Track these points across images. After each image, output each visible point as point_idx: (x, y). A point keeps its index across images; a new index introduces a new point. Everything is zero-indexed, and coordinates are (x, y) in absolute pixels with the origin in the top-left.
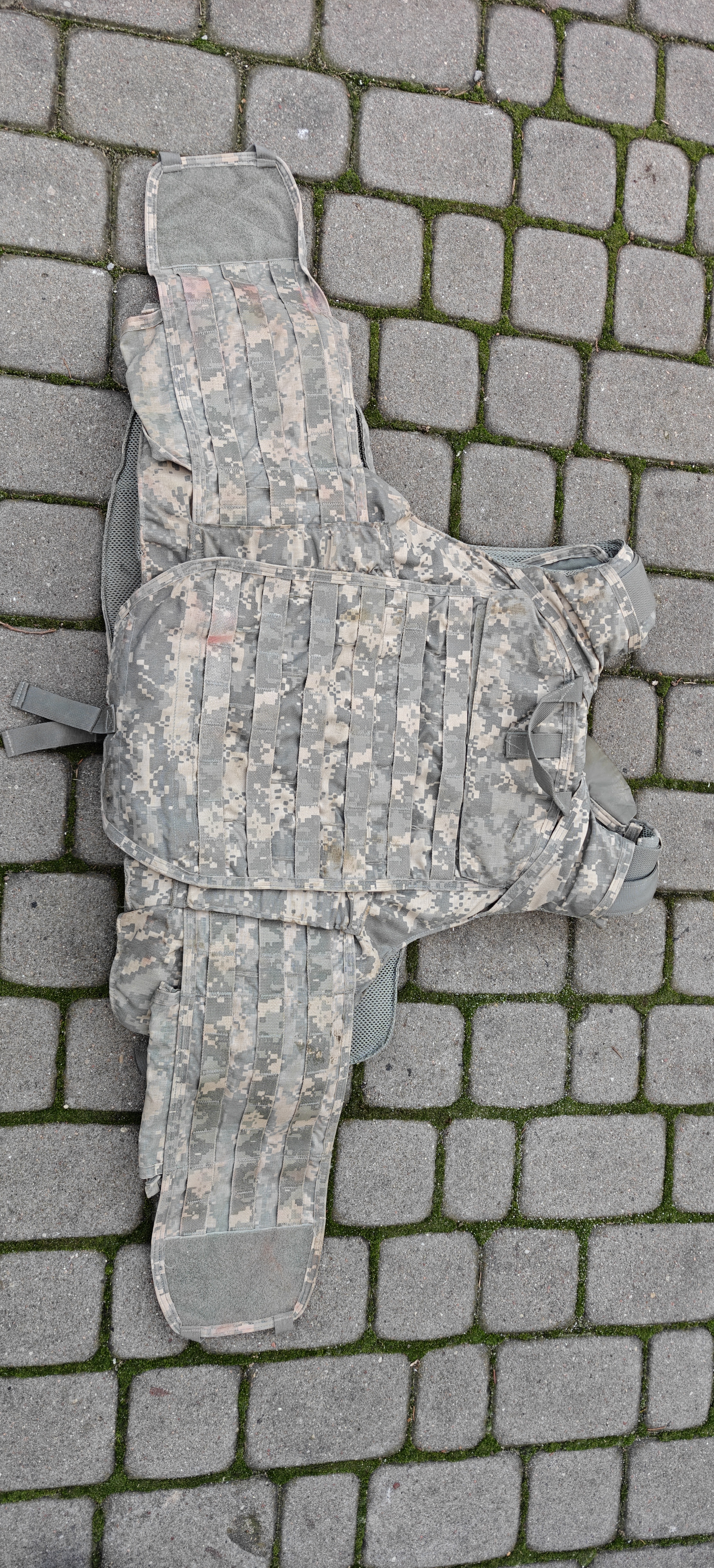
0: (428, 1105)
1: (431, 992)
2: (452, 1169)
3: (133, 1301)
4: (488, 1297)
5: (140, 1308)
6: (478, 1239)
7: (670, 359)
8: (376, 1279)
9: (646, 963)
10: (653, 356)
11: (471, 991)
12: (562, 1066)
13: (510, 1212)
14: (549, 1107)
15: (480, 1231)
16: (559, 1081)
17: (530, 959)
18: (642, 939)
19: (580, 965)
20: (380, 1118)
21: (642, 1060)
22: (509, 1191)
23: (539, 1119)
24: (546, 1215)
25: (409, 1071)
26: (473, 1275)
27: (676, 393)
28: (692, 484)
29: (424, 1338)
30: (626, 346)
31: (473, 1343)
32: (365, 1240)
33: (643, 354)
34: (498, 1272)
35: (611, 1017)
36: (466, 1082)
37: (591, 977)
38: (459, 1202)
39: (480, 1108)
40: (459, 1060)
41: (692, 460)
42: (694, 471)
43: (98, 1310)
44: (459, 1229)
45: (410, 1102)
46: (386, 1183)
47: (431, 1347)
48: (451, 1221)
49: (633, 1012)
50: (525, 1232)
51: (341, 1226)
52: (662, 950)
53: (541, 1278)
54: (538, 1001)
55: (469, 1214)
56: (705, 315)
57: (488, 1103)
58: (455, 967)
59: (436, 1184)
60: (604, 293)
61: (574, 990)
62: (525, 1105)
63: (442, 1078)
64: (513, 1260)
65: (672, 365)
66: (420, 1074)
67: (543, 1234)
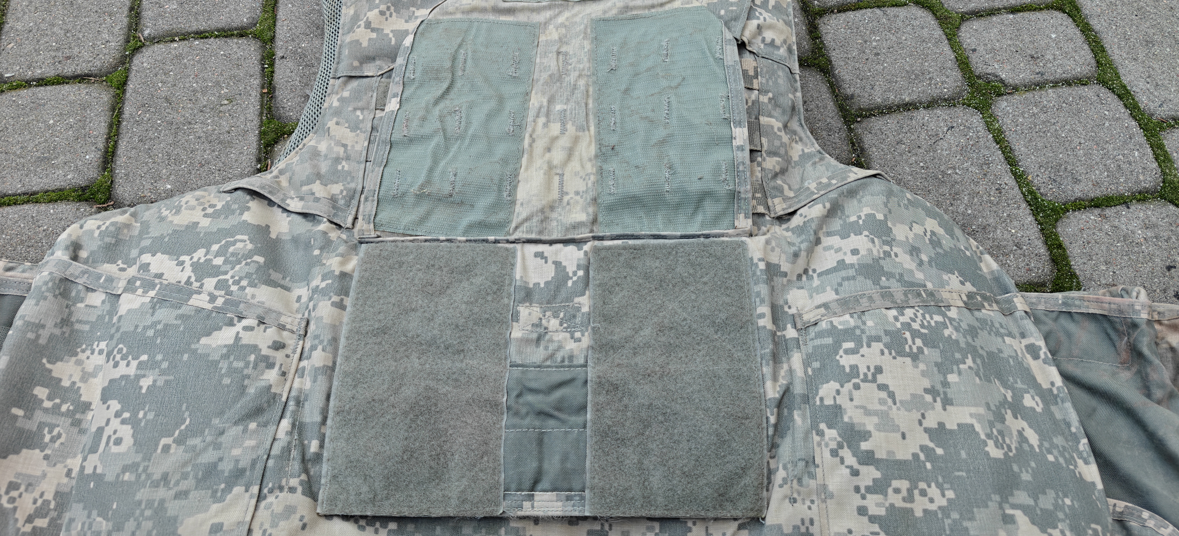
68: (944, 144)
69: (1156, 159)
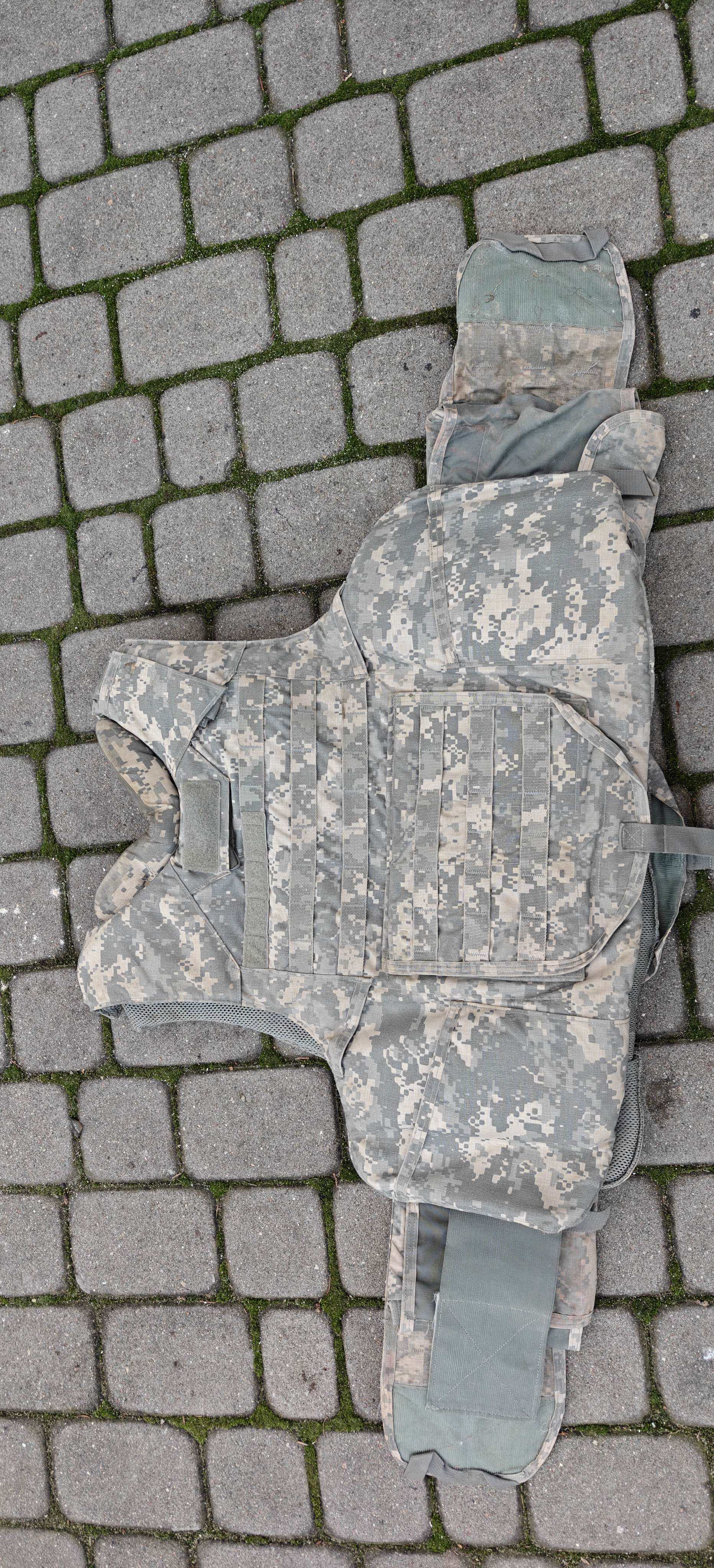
0: (380, 338)
1: (396, 455)
2: (342, 279)
3: (660, 68)
4: (283, 159)
5: (651, 63)
6: (303, 215)
7: (252, 1181)
8: (403, 148)
9: (172, 535)
10: (272, 1179)
11: (354, 464)
12: (244, 411)
13: (273, 250)
14: (250, 366)
15: (302, 223)
16: (245, 394)
17: (296, 511)
18: (181, 560)
19: (242, 517)
20: (429, 313)
21: (160, 436)
22: (278, 270)
23: (259, 351)
24: (235, 255)
25: (406, 368)
26: (301, 178)
27: (241, 1145)
28: (206, 1050)
29: (343, 103)
30: (303, 1185)
31: (290, 111)
32: (422, 185)
33: (283, 1180)
34: (276, 187)
35: (200, 472)
36: (344, 372)
37: (228, 508)
38: (329, 247)
39: (323, 349)
40: (355, 392)
41: (210, 1076)
42: (206, 1065)
43: (695, 52)
44: (324, 220)
45: (400, 337)
46: (411, 248)
47: (332, 96)
48: (334, 226)
49: (178, 482)
50: (254, 234)
51: (451, 193)
52: (158, 552)
53: (230, 192)
54: (280, 471)
55: (317, 237)
56: (223, 1236)
57: (315, 355)
58: (376, 486)
59: (357, 260)
60: (338, 1238)
61: (244, 492)
62: (276, 362)
63: (370, 369)
64: (263, 202)
65: (250, 1174)
66: (393, 368)
67: (235, 236)
68: (292, 519)
69: (310, 352)
